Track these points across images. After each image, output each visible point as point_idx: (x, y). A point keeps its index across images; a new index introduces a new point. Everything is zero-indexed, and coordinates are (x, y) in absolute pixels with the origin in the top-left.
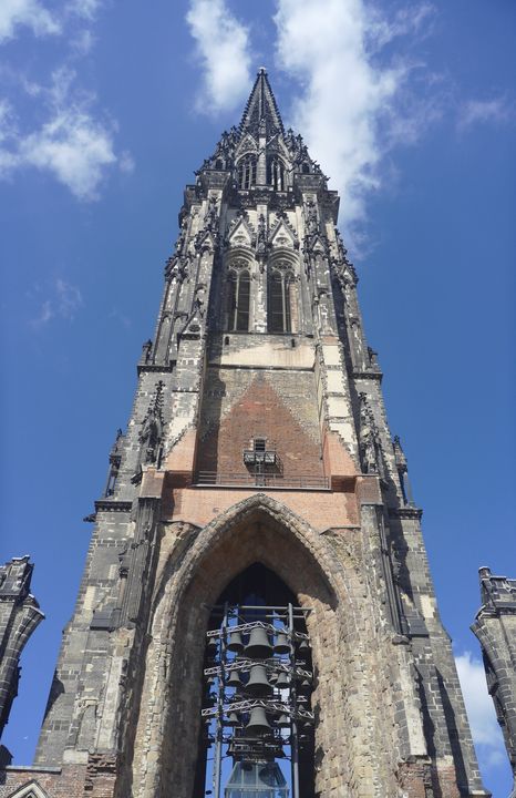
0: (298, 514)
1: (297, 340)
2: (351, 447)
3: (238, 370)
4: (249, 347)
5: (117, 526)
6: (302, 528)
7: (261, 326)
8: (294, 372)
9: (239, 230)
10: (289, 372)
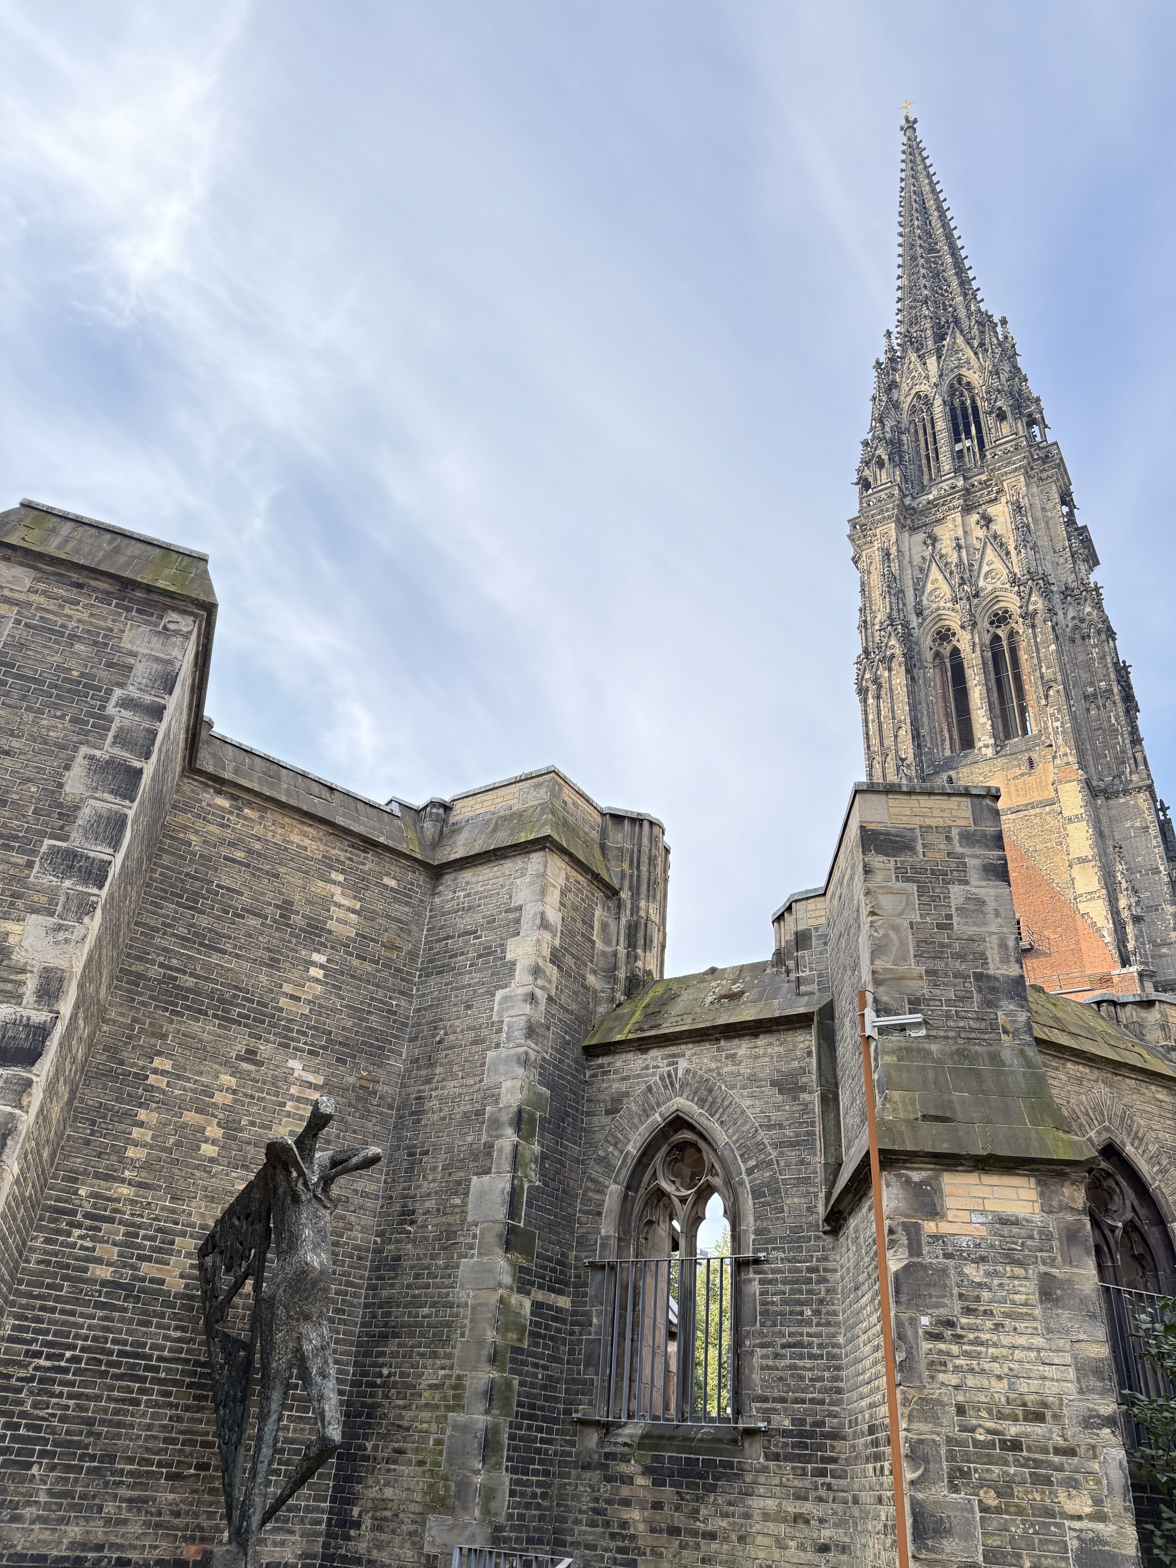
1: (1035, 756)
2: (1105, 933)
7: (987, 746)
8: (1038, 811)
9: (931, 577)
10: (1032, 812)
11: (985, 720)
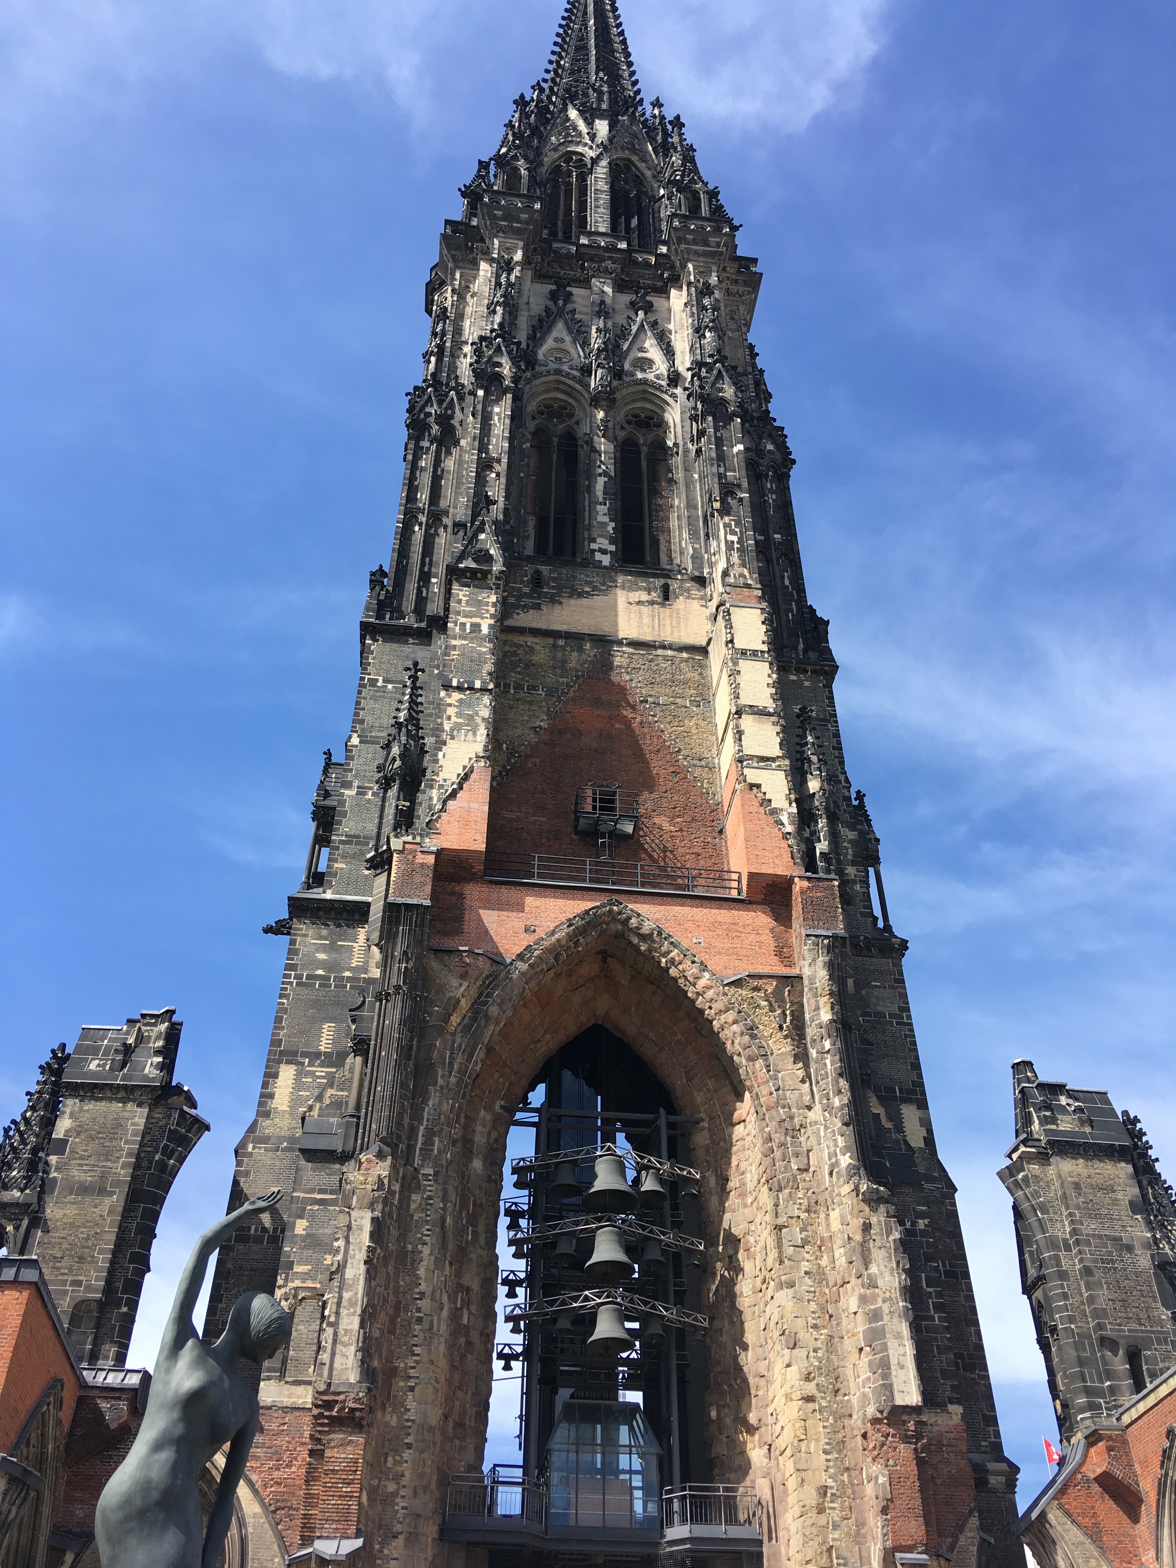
0: (685, 944)
1: (674, 585)
2: (785, 818)
3: (561, 642)
4: (580, 595)
5: (332, 948)
6: (692, 971)
7: (604, 552)
8: (670, 653)
9: (555, 334)
10: (660, 652)
11: (606, 519)
